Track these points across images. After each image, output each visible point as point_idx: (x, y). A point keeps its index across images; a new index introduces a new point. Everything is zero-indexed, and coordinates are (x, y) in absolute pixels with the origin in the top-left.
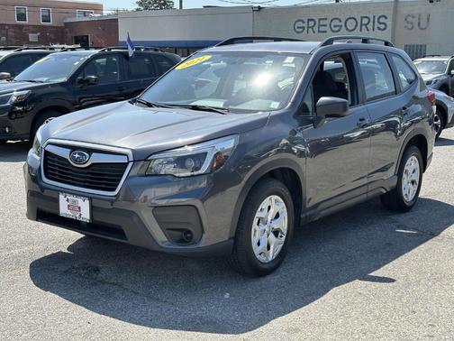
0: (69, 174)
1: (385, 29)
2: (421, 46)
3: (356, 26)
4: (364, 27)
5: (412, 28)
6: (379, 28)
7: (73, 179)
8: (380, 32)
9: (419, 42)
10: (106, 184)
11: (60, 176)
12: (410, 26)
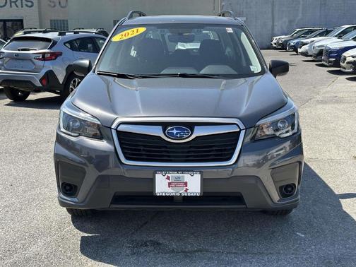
0: (162, 152)
1: (32, 6)
2: (63, 21)
3: (6, 3)
4: (13, 4)
5: (54, 6)
6: (27, 6)
7: (169, 156)
8: (28, 8)
9: (61, 17)
10: (215, 155)
11: (148, 155)
12: (53, 5)
